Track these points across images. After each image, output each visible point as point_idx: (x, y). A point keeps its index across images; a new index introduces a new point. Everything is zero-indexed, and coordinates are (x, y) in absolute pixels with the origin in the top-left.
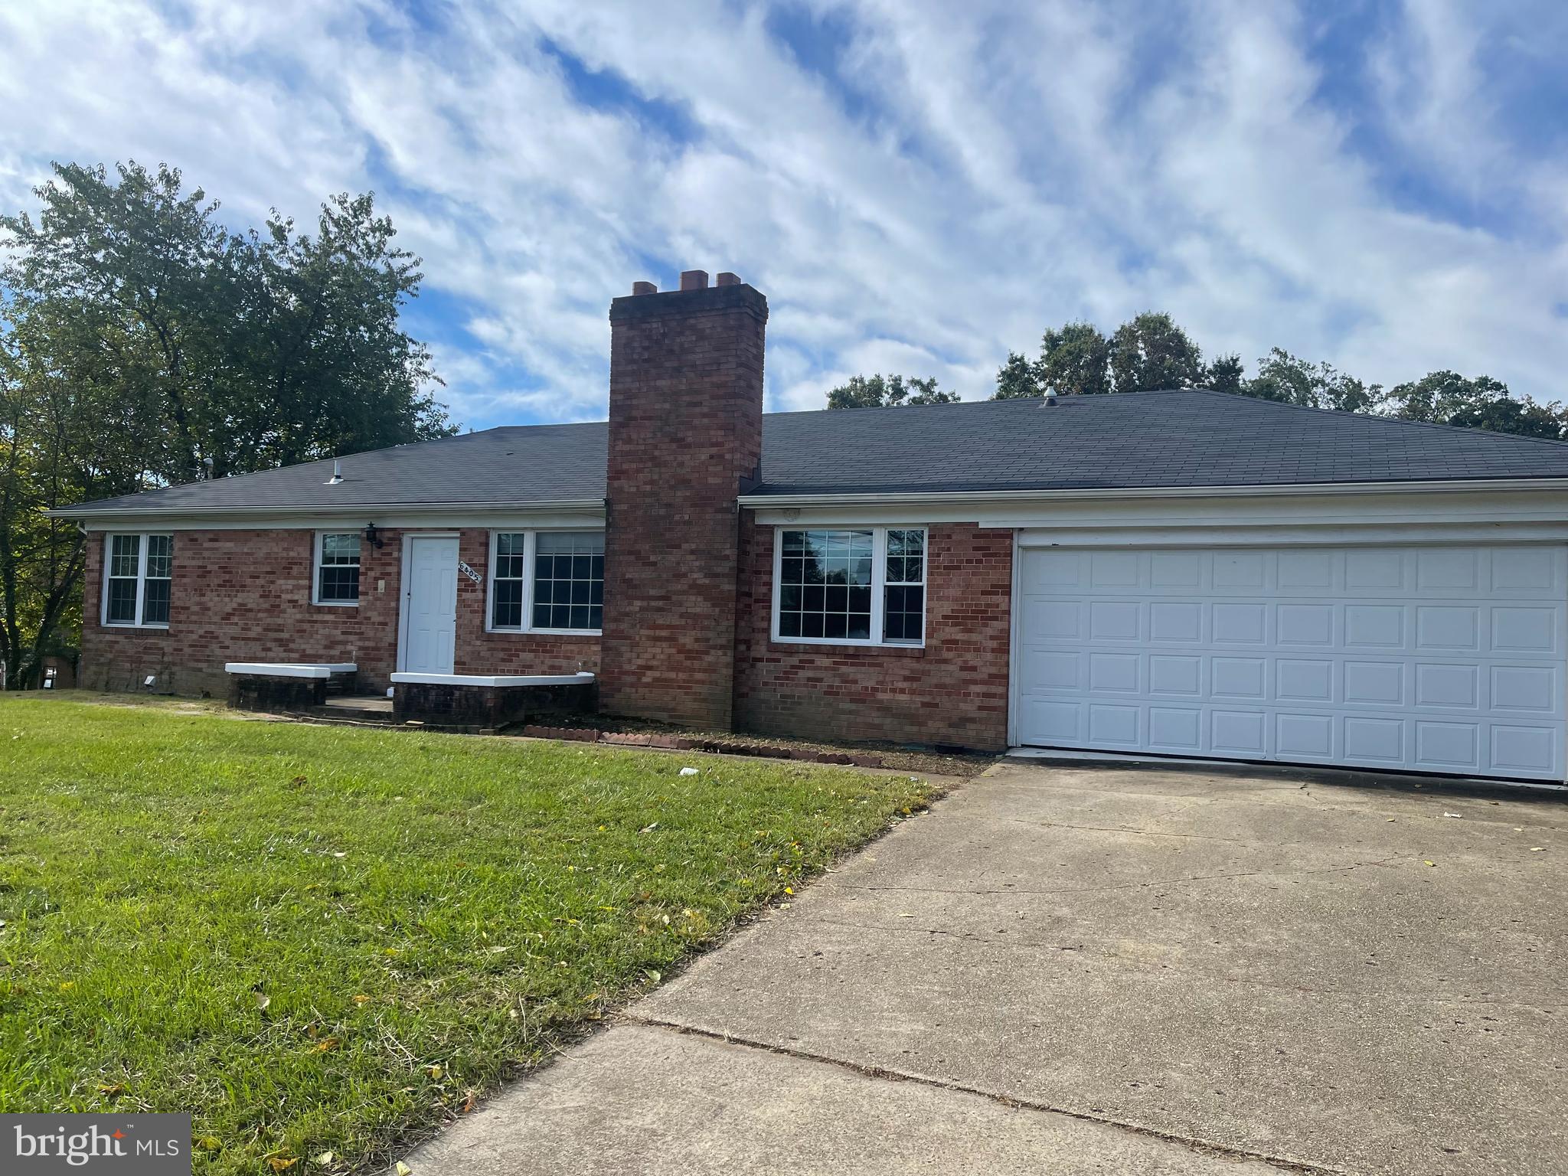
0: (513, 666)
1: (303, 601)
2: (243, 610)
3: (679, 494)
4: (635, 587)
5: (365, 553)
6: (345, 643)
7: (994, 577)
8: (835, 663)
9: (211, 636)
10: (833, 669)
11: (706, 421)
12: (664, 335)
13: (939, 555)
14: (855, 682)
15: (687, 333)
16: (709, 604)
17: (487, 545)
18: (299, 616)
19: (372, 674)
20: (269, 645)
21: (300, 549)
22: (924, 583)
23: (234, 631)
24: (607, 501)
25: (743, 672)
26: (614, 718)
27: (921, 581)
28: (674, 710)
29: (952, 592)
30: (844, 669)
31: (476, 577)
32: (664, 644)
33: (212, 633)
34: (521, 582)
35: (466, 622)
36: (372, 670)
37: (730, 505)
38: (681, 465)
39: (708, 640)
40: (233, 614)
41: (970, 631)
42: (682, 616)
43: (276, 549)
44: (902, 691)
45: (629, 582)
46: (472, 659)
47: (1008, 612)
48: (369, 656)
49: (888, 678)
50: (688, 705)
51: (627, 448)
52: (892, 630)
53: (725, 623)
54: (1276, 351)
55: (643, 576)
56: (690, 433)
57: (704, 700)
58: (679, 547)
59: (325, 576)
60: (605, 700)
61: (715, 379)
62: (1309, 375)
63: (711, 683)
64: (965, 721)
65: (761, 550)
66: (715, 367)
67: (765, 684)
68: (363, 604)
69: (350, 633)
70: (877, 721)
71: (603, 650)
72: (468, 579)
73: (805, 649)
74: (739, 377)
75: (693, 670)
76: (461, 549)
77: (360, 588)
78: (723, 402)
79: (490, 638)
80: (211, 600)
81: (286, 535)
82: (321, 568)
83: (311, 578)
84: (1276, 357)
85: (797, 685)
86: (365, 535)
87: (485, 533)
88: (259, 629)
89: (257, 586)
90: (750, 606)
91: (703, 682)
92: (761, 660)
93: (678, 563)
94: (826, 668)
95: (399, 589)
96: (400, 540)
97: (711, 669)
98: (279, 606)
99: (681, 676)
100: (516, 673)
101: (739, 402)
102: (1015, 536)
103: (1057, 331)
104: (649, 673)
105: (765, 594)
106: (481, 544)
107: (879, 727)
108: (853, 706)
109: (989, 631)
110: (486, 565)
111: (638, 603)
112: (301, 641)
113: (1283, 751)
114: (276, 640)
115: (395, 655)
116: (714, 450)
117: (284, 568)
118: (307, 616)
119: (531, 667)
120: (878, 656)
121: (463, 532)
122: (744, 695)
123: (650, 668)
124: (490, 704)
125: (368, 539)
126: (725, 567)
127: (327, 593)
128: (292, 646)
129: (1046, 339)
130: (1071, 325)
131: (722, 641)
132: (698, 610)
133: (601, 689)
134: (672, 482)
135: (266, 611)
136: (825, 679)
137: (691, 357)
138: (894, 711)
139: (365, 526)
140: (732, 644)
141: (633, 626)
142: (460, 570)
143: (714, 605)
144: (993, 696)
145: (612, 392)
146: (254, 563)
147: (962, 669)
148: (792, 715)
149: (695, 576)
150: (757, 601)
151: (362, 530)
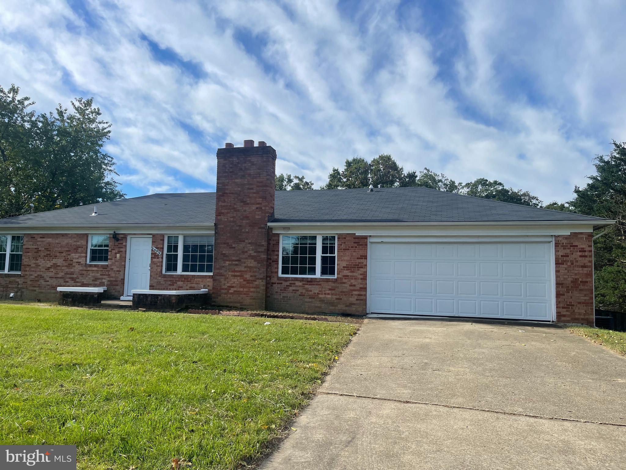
0: (174, 287)
1: (83, 262)
2: (55, 266)
3: (244, 222)
4: (227, 256)
5: (111, 243)
6: (102, 279)
7: (361, 253)
8: (303, 284)
9: (41, 277)
10: (302, 286)
11: (255, 195)
12: (238, 163)
13: (341, 245)
14: (311, 291)
15: (247, 163)
16: (256, 263)
17: (163, 240)
18: (81, 268)
19: (114, 291)
20: (67, 280)
21: (82, 241)
22: (336, 255)
23: (51, 274)
24: (215, 224)
25: (268, 288)
26: (218, 306)
27: (334, 254)
28: (242, 303)
29: (346, 258)
30: (306, 286)
31: (158, 253)
32: (238, 278)
33: (41, 275)
34: (177, 255)
35: (154, 270)
36: (114, 289)
37: (264, 226)
38: (245, 211)
39: (255, 276)
40: (51, 268)
41: (353, 272)
42: (245, 267)
43: (71, 241)
44: (328, 294)
45: (224, 255)
46: (157, 285)
47: (366, 265)
48: (112, 284)
49: (323, 289)
50: (248, 301)
51: (223, 204)
52: (323, 272)
53: (263, 270)
54: (426, 169)
55: (230, 252)
56: (248, 199)
57: (254, 299)
58: (244, 241)
59: (92, 252)
60: (214, 300)
61: (258, 180)
62: (437, 178)
63: (257, 292)
64: (351, 304)
65: (275, 242)
66: (258, 175)
67: (276, 292)
68: (110, 263)
69: (104, 275)
70: (319, 305)
71: (213, 280)
72: (155, 254)
73: (292, 279)
74: (268, 179)
75: (250, 287)
76: (152, 242)
77: (109, 257)
78: (261, 188)
79: (165, 276)
80: (41, 262)
81: (76, 236)
82: (91, 249)
83: (86, 253)
84: (425, 171)
85: (289, 293)
86: (112, 236)
87: (163, 235)
88: (63, 274)
89: (62, 256)
90: (270, 263)
91: (254, 292)
92: (275, 283)
93: (244, 248)
94: (300, 286)
95: (125, 257)
96: (126, 238)
97: (257, 287)
98: (72, 264)
99: (245, 290)
100: (176, 290)
101: (268, 188)
102: (368, 238)
103: (350, 159)
104: (232, 289)
105: (276, 259)
106: (161, 240)
107: (320, 307)
108: (310, 300)
109: (360, 272)
110: (163, 248)
111: (228, 262)
112: (82, 278)
113: (461, 313)
114: (70, 278)
115: (124, 284)
116: (258, 206)
117: (75, 249)
118: (85, 268)
119: (182, 287)
120: (319, 281)
121: (154, 236)
122: (269, 297)
123: (233, 287)
124: (174, 301)
125: (113, 237)
126: (262, 249)
127: (93, 259)
128: (77, 280)
129: (346, 163)
130: (355, 158)
131: (261, 276)
132: (252, 265)
133: (213, 295)
134: (242, 217)
135: (66, 266)
136: (299, 290)
137: (248, 171)
138: (325, 301)
139: (112, 232)
140: (265, 277)
141: (226, 271)
142: (152, 250)
143: (258, 263)
144: (361, 295)
145: (218, 183)
146: (61, 247)
147: (351, 286)
148: (287, 304)
149: (251, 252)
150: (273, 261)
151: (110, 234)
